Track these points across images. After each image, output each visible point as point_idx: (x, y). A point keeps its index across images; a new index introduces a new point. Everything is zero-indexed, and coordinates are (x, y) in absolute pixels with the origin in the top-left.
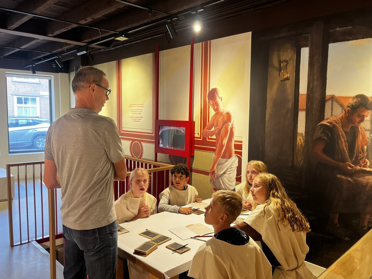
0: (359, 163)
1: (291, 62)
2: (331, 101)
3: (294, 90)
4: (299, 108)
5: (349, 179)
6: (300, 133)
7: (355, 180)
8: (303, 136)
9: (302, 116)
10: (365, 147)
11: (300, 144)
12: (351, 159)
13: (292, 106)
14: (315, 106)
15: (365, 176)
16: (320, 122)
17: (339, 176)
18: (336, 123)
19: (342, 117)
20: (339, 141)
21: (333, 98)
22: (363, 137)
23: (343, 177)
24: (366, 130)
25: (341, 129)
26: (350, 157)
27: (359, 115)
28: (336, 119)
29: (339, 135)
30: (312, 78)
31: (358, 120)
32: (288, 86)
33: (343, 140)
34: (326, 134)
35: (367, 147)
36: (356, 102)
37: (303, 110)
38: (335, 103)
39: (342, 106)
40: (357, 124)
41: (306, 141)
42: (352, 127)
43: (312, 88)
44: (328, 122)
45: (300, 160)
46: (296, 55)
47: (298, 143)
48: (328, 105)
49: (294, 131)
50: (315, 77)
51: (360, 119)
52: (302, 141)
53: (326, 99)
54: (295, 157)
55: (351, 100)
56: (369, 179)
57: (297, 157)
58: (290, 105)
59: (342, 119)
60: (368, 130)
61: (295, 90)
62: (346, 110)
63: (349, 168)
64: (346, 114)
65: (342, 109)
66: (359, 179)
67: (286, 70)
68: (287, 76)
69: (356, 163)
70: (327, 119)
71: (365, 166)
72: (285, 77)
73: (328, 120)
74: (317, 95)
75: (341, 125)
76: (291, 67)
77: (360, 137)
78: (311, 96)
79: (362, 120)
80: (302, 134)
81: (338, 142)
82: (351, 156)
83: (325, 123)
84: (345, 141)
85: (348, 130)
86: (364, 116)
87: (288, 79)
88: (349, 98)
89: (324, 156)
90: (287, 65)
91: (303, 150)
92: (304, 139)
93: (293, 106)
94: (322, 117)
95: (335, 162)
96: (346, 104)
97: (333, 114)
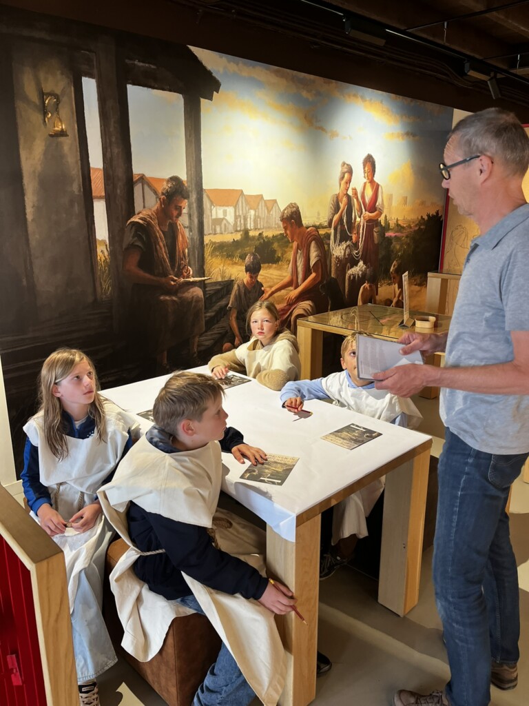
0: (182, 274)
1: (64, 99)
2: (140, 184)
3: (79, 158)
4: (93, 194)
5: (174, 298)
6: (100, 239)
7: (180, 298)
8: (106, 246)
9: (100, 209)
10: (186, 251)
11: (103, 259)
12: (174, 270)
13: (80, 191)
14: (119, 191)
15: (189, 289)
16: (130, 219)
17: (162, 298)
18: (151, 218)
19: (157, 209)
20: (158, 247)
21: (142, 178)
22: (182, 236)
23: (167, 298)
24: (185, 227)
25: (158, 228)
26: (172, 268)
27: (176, 206)
28: (150, 214)
29: (156, 236)
30: (108, 141)
31: (175, 213)
32: (66, 148)
33: (161, 244)
34: (140, 238)
35: (188, 250)
36: (170, 187)
37: (100, 198)
38: (146, 187)
39: (155, 193)
40: (174, 219)
41: (112, 253)
42: (170, 224)
43: (111, 159)
44: (141, 219)
45: (106, 287)
46: (74, 87)
47: (99, 258)
48: (137, 190)
49: (89, 237)
50: (113, 140)
51: (177, 212)
52: (106, 253)
53: (134, 180)
54: (98, 284)
55: (165, 183)
56: (193, 292)
57: (101, 283)
58: (76, 187)
59: (157, 212)
60: (187, 227)
61: (82, 160)
62: (160, 199)
63: (172, 283)
64: (161, 205)
65: (157, 198)
66: (184, 295)
67: (58, 114)
68: (60, 127)
69: (179, 274)
70: (139, 214)
71: (188, 277)
72: (56, 129)
73: (141, 215)
74: (120, 172)
75: (157, 221)
76: (67, 110)
77: (180, 238)
78: (111, 173)
79: (180, 214)
80: (103, 241)
81: (156, 248)
82: (173, 266)
83: (137, 220)
84: (164, 246)
85: (166, 229)
86: (181, 207)
87: (62, 133)
88: (161, 180)
89: (142, 273)
90: (58, 105)
91: (109, 271)
92: (108, 249)
93: (82, 190)
94: (131, 211)
95: (155, 278)
96: (160, 191)
97: (146, 206)
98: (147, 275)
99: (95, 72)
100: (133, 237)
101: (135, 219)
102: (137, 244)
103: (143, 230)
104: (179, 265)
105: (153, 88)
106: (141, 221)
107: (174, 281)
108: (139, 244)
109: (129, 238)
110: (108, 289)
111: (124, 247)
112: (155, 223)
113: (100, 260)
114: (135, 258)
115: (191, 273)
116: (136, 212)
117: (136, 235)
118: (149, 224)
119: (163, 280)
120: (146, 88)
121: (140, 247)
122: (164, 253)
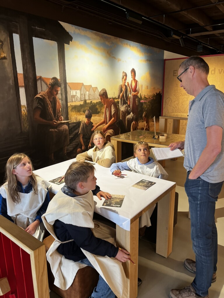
0: (59, 119)
1: (5, 43)
2: (40, 81)
3: (12, 69)
4: (19, 85)
5: (56, 130)
6: (23, 105)
7: (58, 130)
8: (26, 108)
9: (22, 92)
10: (60, 109)
11: (24, 113)
12: (55, 118)
13: (13, 83)
14: (30, 84)
15: (62, 126)
16: (36, 96)
17: (50, 130)
18: (45, 95)
19: (48, 91)
20: (48, 108)
21: (41, 78)
22: (59, 103)
23: (53, 130)
24: (59, 99)
25: (48, 100)
26: (54, 117)
27: (55, 90)
28: (44, 93)
29: (47, 103)
30: (25, 61)
31: (55, 93)
32: (6, 65)
33: (50, 106)
34: (41, 104)
35: (61, 109)
36: (53, 82)
37: (22, 86)
38: (42, 82)
39: (46, 84)
40: (55, 96)
41: (28, 111)
42: (53, 98)
43: (27, 70)
44: (40, 96)
45: (26, 126)
46: (10, 38)
47: (22, 113)
48: (39, 83)
49: (18, 104)
50: (27, 61)
51: (56, 93)
52: (26, 111)
53: (37, 79)
54: (22, 125)
55: (50, 80)
56: (64, 127)
57: (24, 124)
58: (11, 82)
59: (48, 93)
60: (60, 99)
61: (13, 70)
62: (49, 87)
63: (55, 123)
64: (49, 89)
65: (47, 87)
66: (60, 128)
67: (2, 49)
68: (4, 55)
69: (58, 120)
70: (39, 93)
71: (61, 121)
72: (2, 56)
73: (40, 94)
74: (31, 75)
75: (47, 97)
76: (6, 47)
77: (58, 104)
78: (27, 75)
79: (57, 94)
80: (24, 106)
81: (47, 109)
82: (55, 116)
83: (39, 96)
84: (51, 107)
85: (52, 100)
86: (57, 90)
87: (5, 58)
88: (49, 79)
89: (41, 119)
90: (2, 45)
91: (27, 119)
92: (27, 109)
93: (14, 83)
94: (36, 93)
95: (47, 122)
96: (48, 83)
97: (43, 90)
98: (44, 120)
99: (19, 31)
100: (37, 104)
101: (38, 96)
102: (39, 107)
103: (42, 100)
104: (58, 115)
105: (44, 39)
106: (40, 97)
107: (56, 122)
108: (40, 107)
109: (35, 104)
110: (27, 126)
111: (34, 108)
112: (46, 97)
113: (23, 114)
114: (38, 113)
115: (63, 119)
116: (38, 93)
117: (39, 103)
118: (44, 98)
119: (51, 122)
120: (41, 39)
121: (40, 108)
122: (51, 110)
